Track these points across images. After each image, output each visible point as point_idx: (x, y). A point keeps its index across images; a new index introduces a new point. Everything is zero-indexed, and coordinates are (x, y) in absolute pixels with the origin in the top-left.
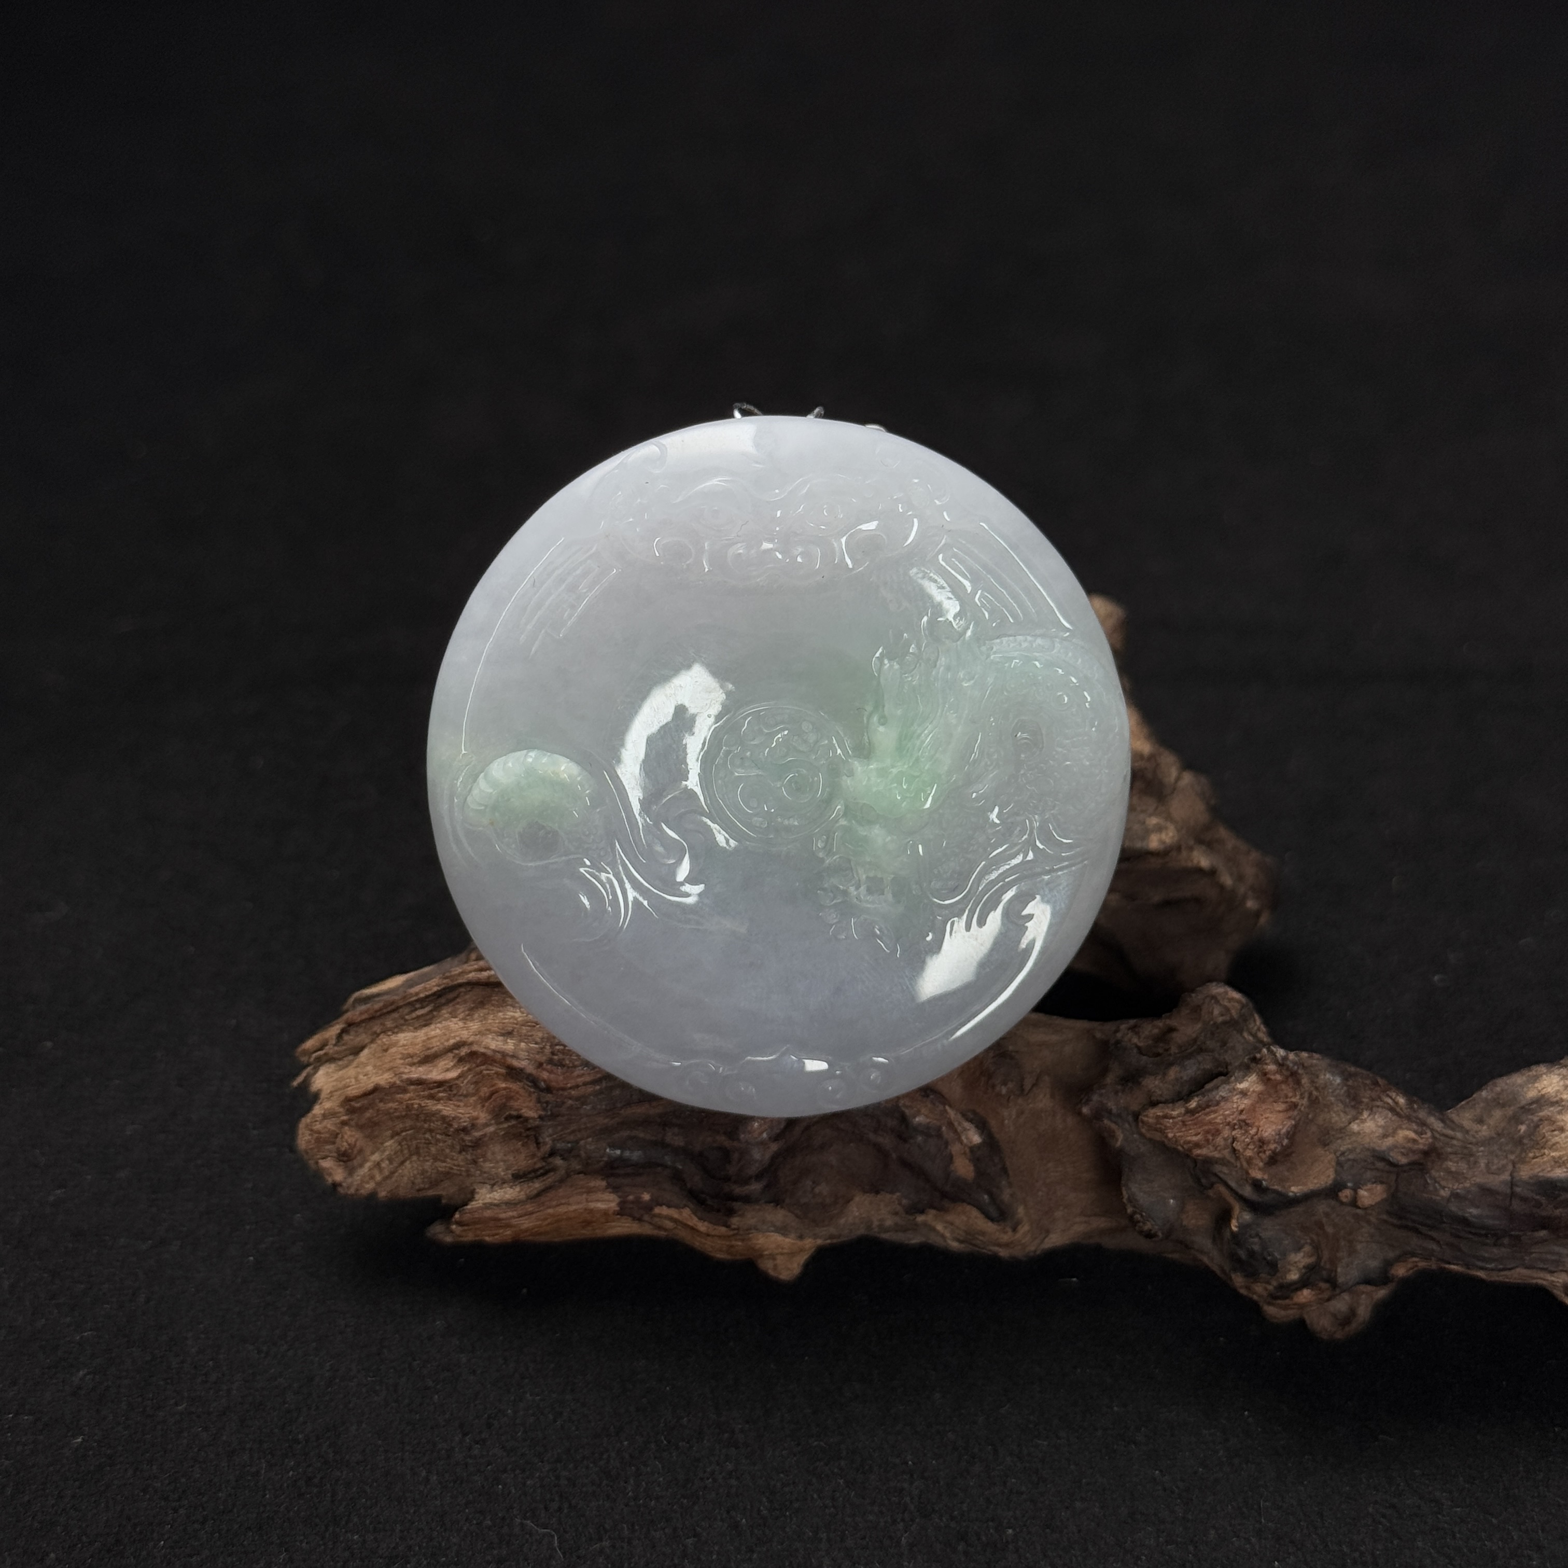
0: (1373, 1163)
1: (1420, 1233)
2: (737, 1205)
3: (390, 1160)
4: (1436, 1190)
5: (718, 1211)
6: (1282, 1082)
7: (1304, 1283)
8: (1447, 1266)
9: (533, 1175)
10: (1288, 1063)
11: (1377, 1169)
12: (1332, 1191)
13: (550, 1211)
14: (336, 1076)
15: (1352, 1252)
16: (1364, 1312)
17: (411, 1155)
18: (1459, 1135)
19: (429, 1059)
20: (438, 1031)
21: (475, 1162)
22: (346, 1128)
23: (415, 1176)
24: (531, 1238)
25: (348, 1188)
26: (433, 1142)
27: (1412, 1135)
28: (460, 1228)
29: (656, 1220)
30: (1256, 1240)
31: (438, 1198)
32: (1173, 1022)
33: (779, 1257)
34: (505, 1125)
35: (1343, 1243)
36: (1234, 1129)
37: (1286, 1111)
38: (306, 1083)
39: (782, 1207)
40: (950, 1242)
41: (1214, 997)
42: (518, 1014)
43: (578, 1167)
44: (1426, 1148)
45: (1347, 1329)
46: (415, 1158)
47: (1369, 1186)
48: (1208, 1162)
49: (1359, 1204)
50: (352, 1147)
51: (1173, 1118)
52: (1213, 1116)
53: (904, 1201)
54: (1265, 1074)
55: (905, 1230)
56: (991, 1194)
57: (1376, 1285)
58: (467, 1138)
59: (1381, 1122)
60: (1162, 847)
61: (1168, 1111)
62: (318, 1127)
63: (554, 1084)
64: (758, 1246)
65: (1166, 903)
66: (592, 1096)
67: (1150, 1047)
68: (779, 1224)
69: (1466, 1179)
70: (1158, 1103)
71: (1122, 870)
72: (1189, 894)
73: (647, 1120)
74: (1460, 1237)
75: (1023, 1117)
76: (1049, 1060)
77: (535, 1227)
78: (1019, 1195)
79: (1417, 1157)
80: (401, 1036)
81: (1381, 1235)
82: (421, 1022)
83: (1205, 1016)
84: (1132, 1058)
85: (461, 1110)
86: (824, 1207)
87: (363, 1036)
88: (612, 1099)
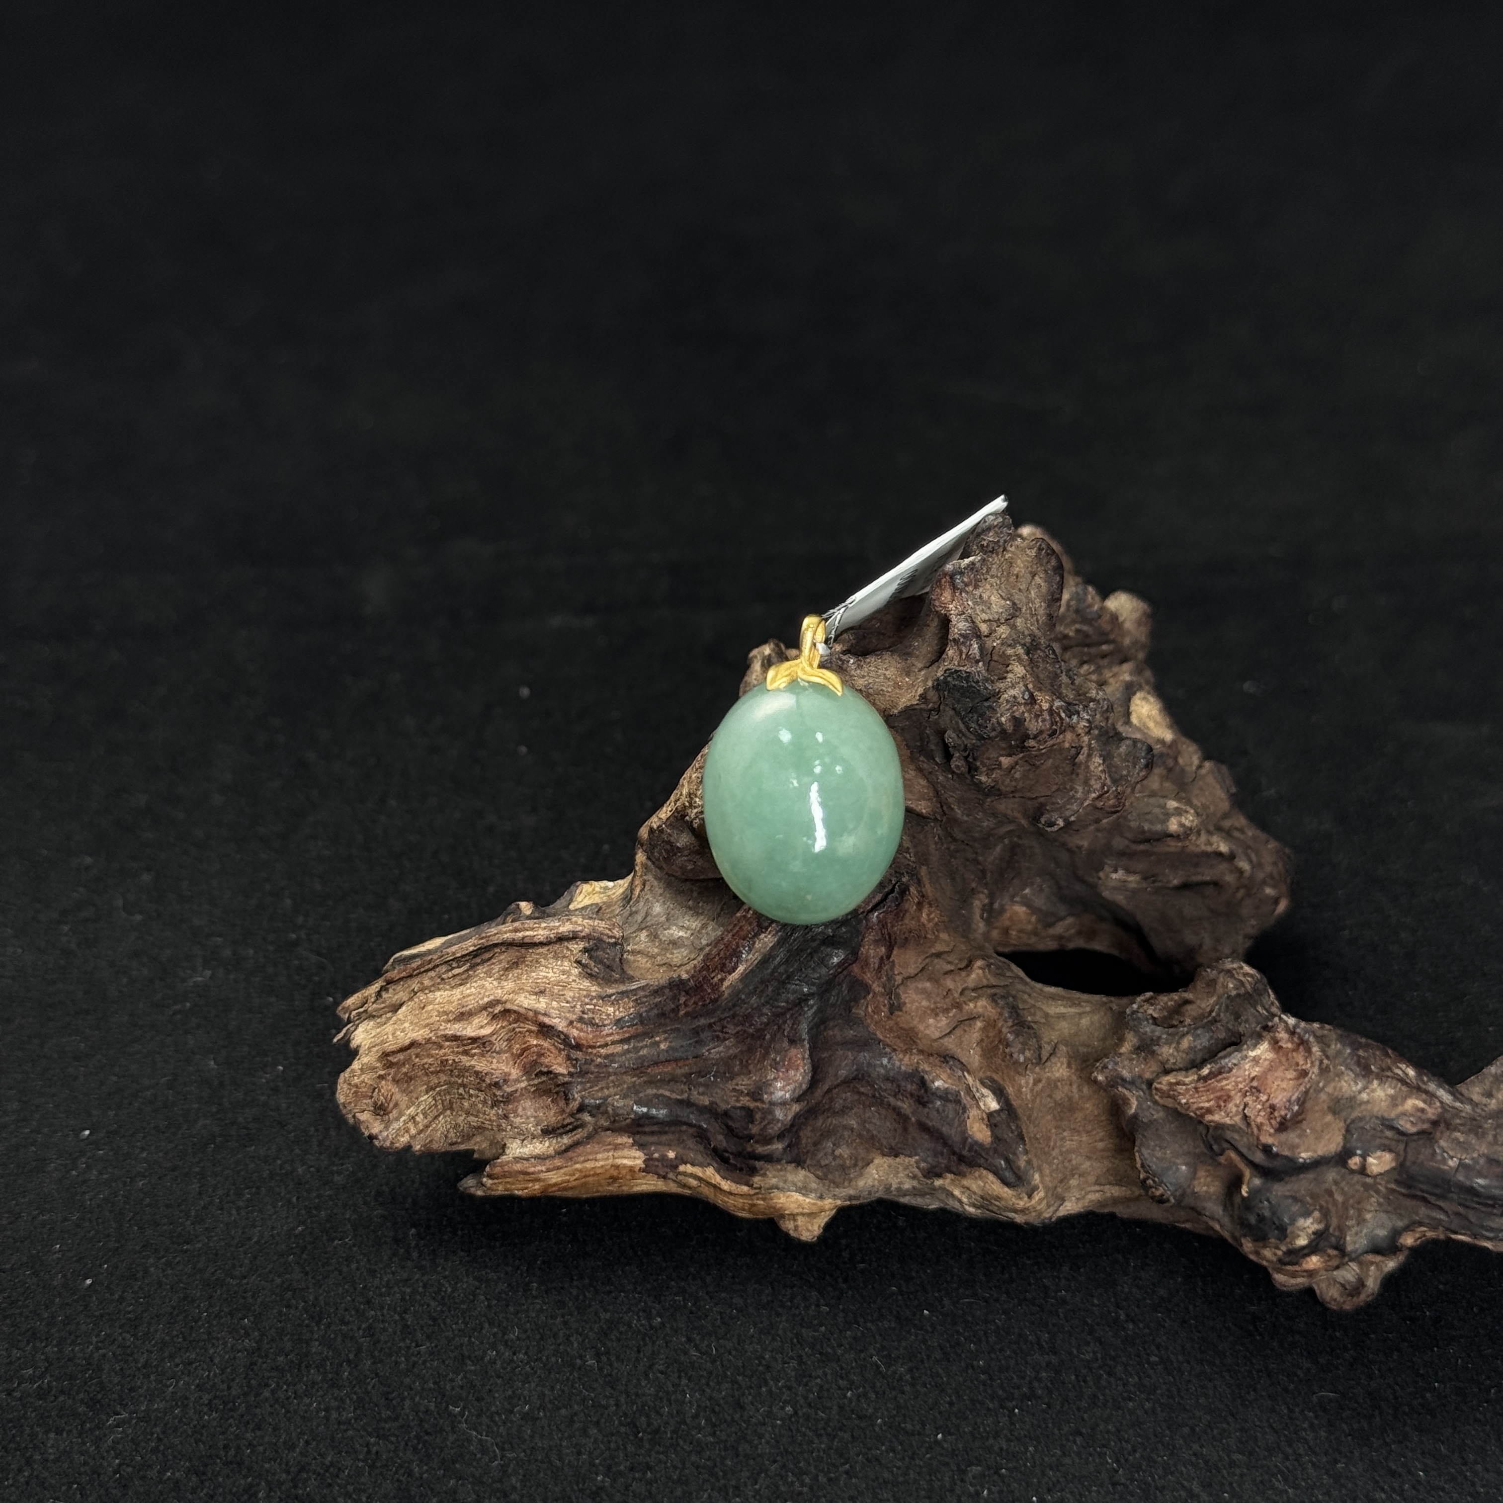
0: (1381, 1131)
1: (1429, 1202)
2: (758, 1164)
3: (425, 1115)
4: (1444, 1161)
5: (741, 1170)
6: (1293, 1050)
7: (1312, 1248)
8: (1453, 1236)
9: (562, 1130)
10: (1298, 1030)
11: (1386, 1138)
12: (1341, 1158)
13: (578, 1166)
14: (374, 1033)
15: (1361, 1221)
16: (1372, 1284)
17: (445, 1110)
18: (1468, 1108)
19: (463, 1016)
20: (473, 990)
21: (506, 1117)
22: (383, 1082)
23: (448, 1131)
24: (559, 1194)
25: (384, 1141)
26: (466, 1096)
27: (1421, 1105)
28: (490, 1181)
29: (680, 1177)
30: (1266, 1204)
31: (473, 1151)
32: (1188, 996)
33: (800, 1219)
34: (536, 1082)
35: (1352, 1212)
36: (1245, 1095)
37: (1297, 1078)
38: (347, 1041)
39: (803, 1168)
40: (967, 1207)
41: (1229, 973)
42: (549, 975)
43: (606, 1124)
44: (1433, 1117)
45: (1355, 1299)
46: (448, 1112)
47: (1379, 1153)
48: (1220, 1127)
49: (1369, 1172)
50: (389, 1100)
51: (1185, 1084)
52: (1224, 1082)
53: (922, 1165)
54: (1277, 1042)
55: (922, 1194)
56: (1007, 1160)
57: (1383, 1255)
58: (499, 1093)
59: (1391, 1091)
60: (1184, 830)
61: (1181, 1077)
62: (356, 1080)
63: (584, 1042)
64: (779, 1206)
65: (1185, 886)
66: (620, 1055)
67: (1165, 1018)
68: (800, 1184)
69: (1475, 1150)
70: (1172, 1070)
71: (1143, 852)
72: (1208, 878)
73: (674, 1079)
74: (1467, 1207)
75: (1040, 1085)
76: (1066, 1031)
77: (563, 1182)
78: (1035, 1162)
79: (1426, 1126)
80: (438, 994)
81: (1389, 1204)
82: (457, 981)
83: (1220, 990)
84: (1148, 1028)
85: (494, 1066)
86: (843, 1168)
87: (401, 994)
88: (639, 1058)
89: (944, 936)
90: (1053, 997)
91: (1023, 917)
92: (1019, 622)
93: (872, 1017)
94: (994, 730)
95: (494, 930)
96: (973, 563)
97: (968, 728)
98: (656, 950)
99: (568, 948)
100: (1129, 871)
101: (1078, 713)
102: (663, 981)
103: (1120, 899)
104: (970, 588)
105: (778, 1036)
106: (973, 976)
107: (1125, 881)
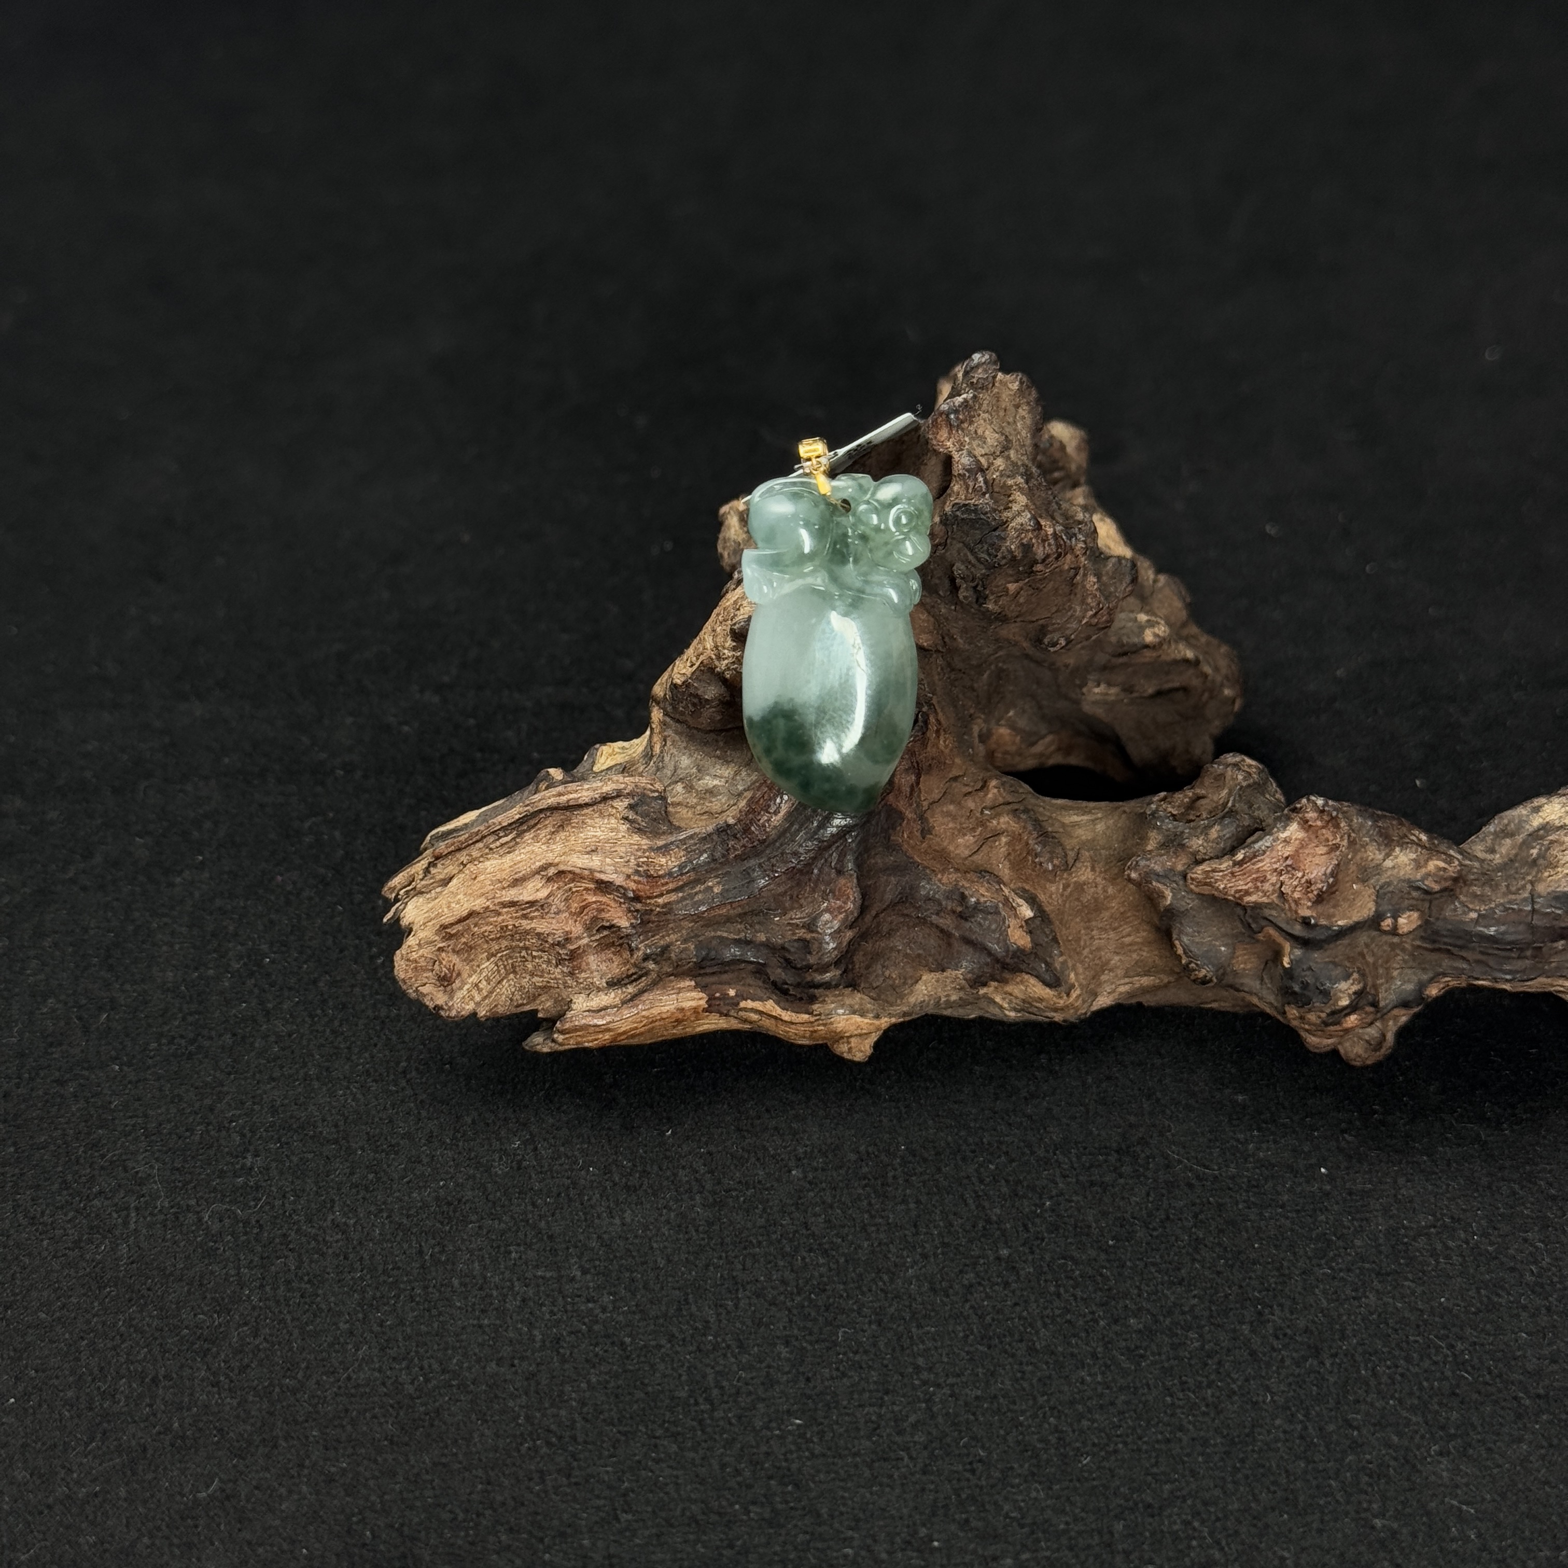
0: (1409, 893)
1: (1452, 954)
2: (817, 992)
3: (488, 981)
4: (1465, 913)
5: (801, 999)
6: (1323, 827)
7: (1353, 1008)
8: (1475, 982)
9: (627, 981)
10: (1327, 808)
11: (1413, 898)
12: (1374, 922)
13: (644, 1013)
14: (425, 909)
15: (1390, 979)
16: (1390, 1037)
17: (507, 974)
18: (1477, 864)
20: (523, 856)
21: (571, 974)
22: (444, 954)
23: (513, 994)
24: (626, 1042)
25: (450, 1009)
26: (529, 958)
27: (1442, 864)
28: (562, 1037)
29: (741, 1014)
30: (1308, 973)
31: (535, 1012)
32: (1200, 791)
33: (853, 1041)
34: (598, 937)
35: (1381, 971)
36: (1280, 874)
37: (1328, 853)
38: (397, 920)
39: (858, 991)
40: (1007, 1013)
41: (1236, 765)
42: (598, 834)
43: (669, 970)
44: (1453, 875)
45: (1377, 1054)
46: (512, 976)
47: (1408, 913)
48: (1257, 906)
49: (1400, 932)
50: (451, 971)
51: (1222, 871)
52: (1260, 865)
53: (968, 976)
54: (1307, 821)
55: (966, 1005)
56: (1047, 964)
57: (1407, 1008)
58: (562, 951)
59: (1413, 856)
60: (1157, 640)
61: (1215, 864)
62: (414, 956)
63: (642, 894)
64: (835, 1030)
65: (1159, 694)
66: (678, 902)
67: (1182, 814)
68: (857, 1007)
69: (1491, 901)
70: (1204, 860)
71: (1122, 664)
72: (1176, 684)
73: (729, 920)
74: (1489, 954)
75: (1069, 890)
76: (1084, 838)
77: (632, 1029)
78: (1070, 964)
79: (1449, 883)
80: (488, 863)
81: (1414, 960)
82: (505, 849)
83: (1229, 782)
84: (1170, 825)
85: (553, 926)
86: (894, 988)
87: (451, 867)
88: (695, 903)
89: (958, 761)
90: (1063, 808)
91: (1007, 738)
92: (1012, 453)
93: (908, 843)
94: (1004, 558)
95: (537, 797)
96: (966, 400)
97: (979, 560)
98: (695, 801)
99: (612, 807)
100: (1109, 684)
101: (1075, 535)
102: (710, 829)
103: (1100, 712)
104: (966, 425)
105: (826, 869)
106: (990, 795)
107: (1107, 694)
